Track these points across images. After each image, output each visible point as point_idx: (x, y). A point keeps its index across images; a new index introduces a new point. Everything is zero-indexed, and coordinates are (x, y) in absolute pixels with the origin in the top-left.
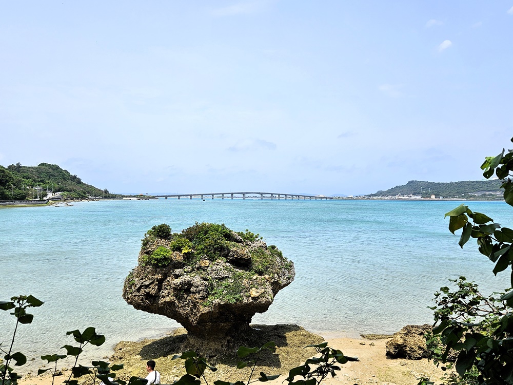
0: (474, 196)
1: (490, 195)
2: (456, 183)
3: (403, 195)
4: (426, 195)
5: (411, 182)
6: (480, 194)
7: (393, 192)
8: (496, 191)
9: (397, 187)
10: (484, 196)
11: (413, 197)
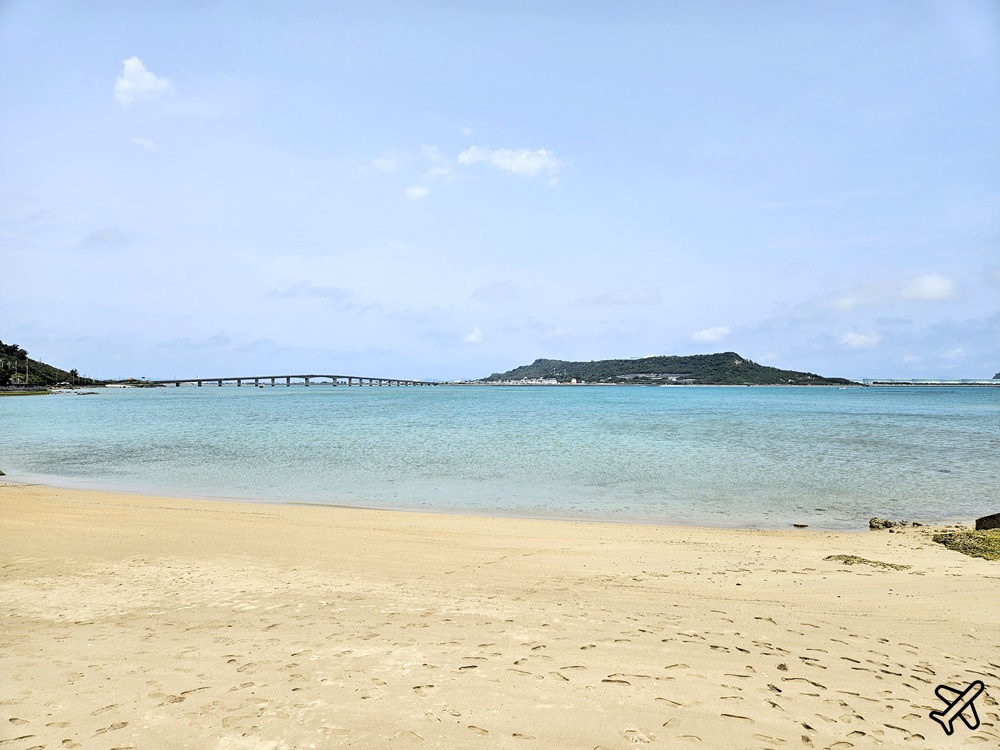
0: (624, 380)
1: (644, 378)
2: (598, 362)
3: (530, 379)
4: (563, 379)
5: (540, 361)
6: (631, 377)
7: (516, 374)
8: (649, 373)
9: (520, 367)
10: (636, 380)
11: (546, 382)
